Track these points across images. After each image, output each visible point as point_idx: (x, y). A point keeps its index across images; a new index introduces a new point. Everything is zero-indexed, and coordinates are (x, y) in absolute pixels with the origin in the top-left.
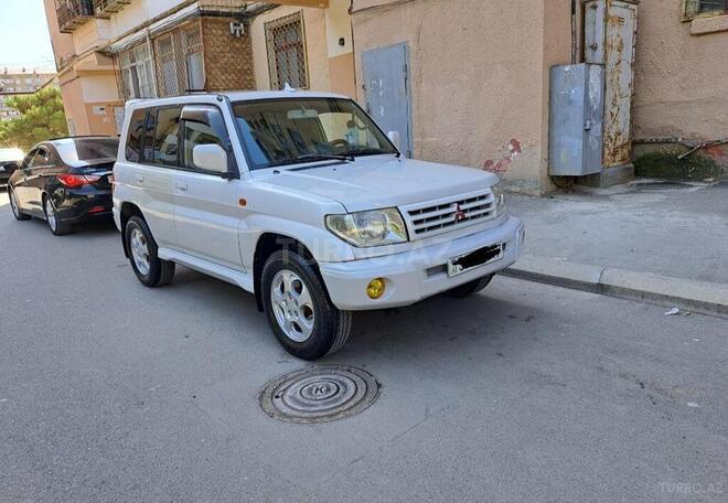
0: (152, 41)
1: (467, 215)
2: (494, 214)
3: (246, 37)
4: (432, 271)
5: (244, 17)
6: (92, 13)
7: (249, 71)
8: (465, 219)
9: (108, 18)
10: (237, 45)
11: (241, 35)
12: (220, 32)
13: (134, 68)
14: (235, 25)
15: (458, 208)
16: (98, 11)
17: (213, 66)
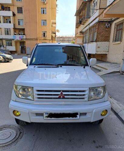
0: (89, 29)
1: (66, 97)
2: (86, 99)
3: (110, 27)
4: (38, 114)
5: (110, 22)
6: (81, 23)
7: (109, 37)
8: (64, 98)
9: (84, 24)
10: (107, 30)
11: (109, 27)
12: (103, 26)
13: (86, 36)
14: (107, 24)
15: (62, 94)
16: (82, 23)
17: (99, 35)
